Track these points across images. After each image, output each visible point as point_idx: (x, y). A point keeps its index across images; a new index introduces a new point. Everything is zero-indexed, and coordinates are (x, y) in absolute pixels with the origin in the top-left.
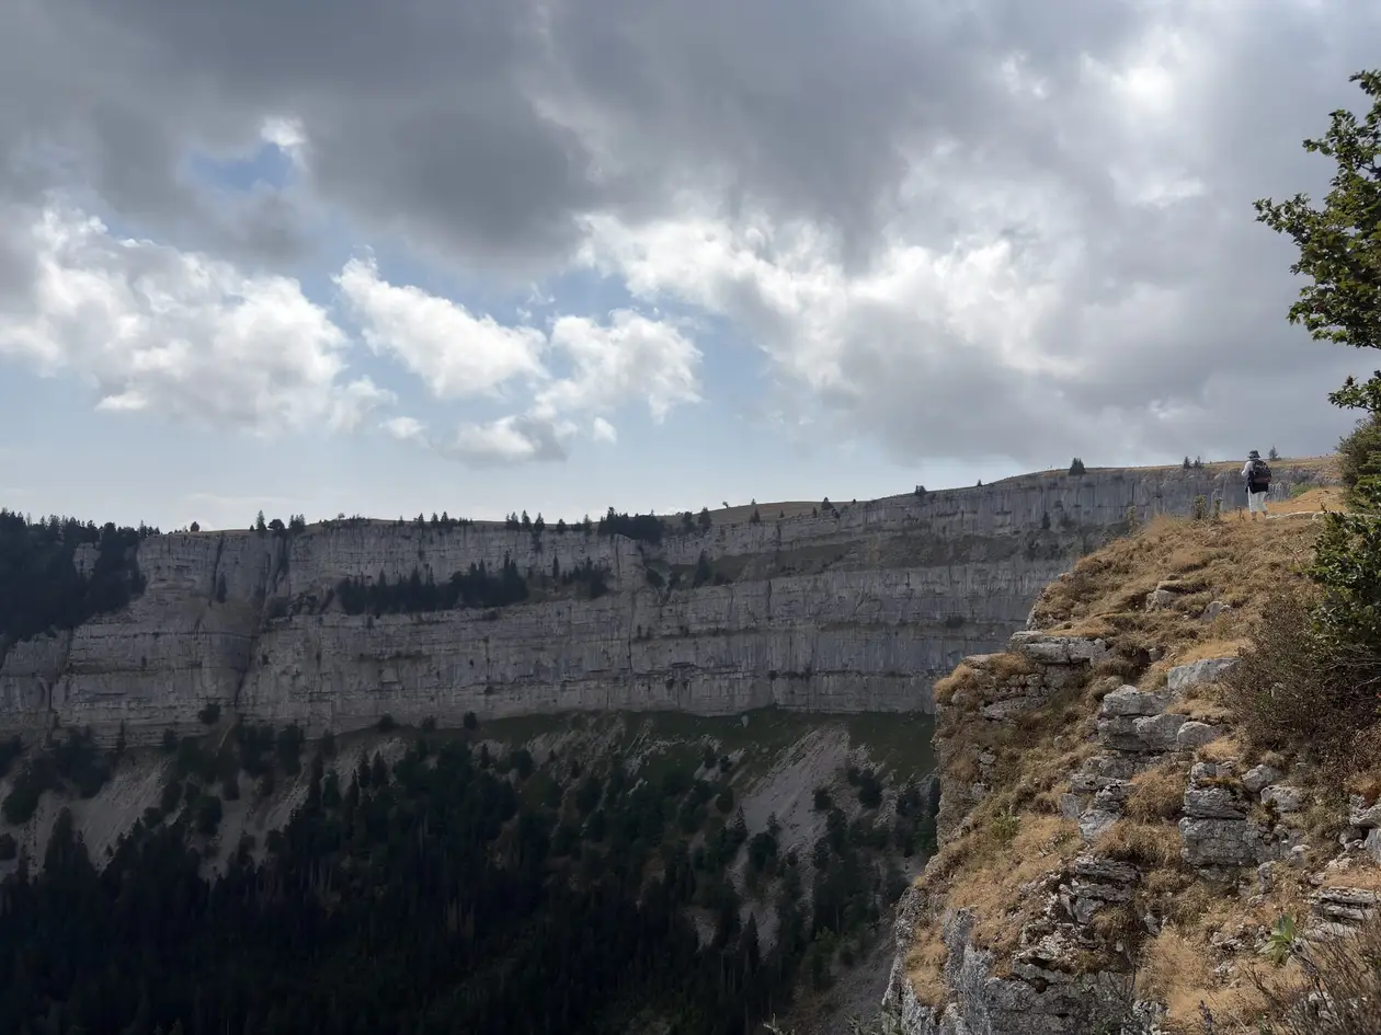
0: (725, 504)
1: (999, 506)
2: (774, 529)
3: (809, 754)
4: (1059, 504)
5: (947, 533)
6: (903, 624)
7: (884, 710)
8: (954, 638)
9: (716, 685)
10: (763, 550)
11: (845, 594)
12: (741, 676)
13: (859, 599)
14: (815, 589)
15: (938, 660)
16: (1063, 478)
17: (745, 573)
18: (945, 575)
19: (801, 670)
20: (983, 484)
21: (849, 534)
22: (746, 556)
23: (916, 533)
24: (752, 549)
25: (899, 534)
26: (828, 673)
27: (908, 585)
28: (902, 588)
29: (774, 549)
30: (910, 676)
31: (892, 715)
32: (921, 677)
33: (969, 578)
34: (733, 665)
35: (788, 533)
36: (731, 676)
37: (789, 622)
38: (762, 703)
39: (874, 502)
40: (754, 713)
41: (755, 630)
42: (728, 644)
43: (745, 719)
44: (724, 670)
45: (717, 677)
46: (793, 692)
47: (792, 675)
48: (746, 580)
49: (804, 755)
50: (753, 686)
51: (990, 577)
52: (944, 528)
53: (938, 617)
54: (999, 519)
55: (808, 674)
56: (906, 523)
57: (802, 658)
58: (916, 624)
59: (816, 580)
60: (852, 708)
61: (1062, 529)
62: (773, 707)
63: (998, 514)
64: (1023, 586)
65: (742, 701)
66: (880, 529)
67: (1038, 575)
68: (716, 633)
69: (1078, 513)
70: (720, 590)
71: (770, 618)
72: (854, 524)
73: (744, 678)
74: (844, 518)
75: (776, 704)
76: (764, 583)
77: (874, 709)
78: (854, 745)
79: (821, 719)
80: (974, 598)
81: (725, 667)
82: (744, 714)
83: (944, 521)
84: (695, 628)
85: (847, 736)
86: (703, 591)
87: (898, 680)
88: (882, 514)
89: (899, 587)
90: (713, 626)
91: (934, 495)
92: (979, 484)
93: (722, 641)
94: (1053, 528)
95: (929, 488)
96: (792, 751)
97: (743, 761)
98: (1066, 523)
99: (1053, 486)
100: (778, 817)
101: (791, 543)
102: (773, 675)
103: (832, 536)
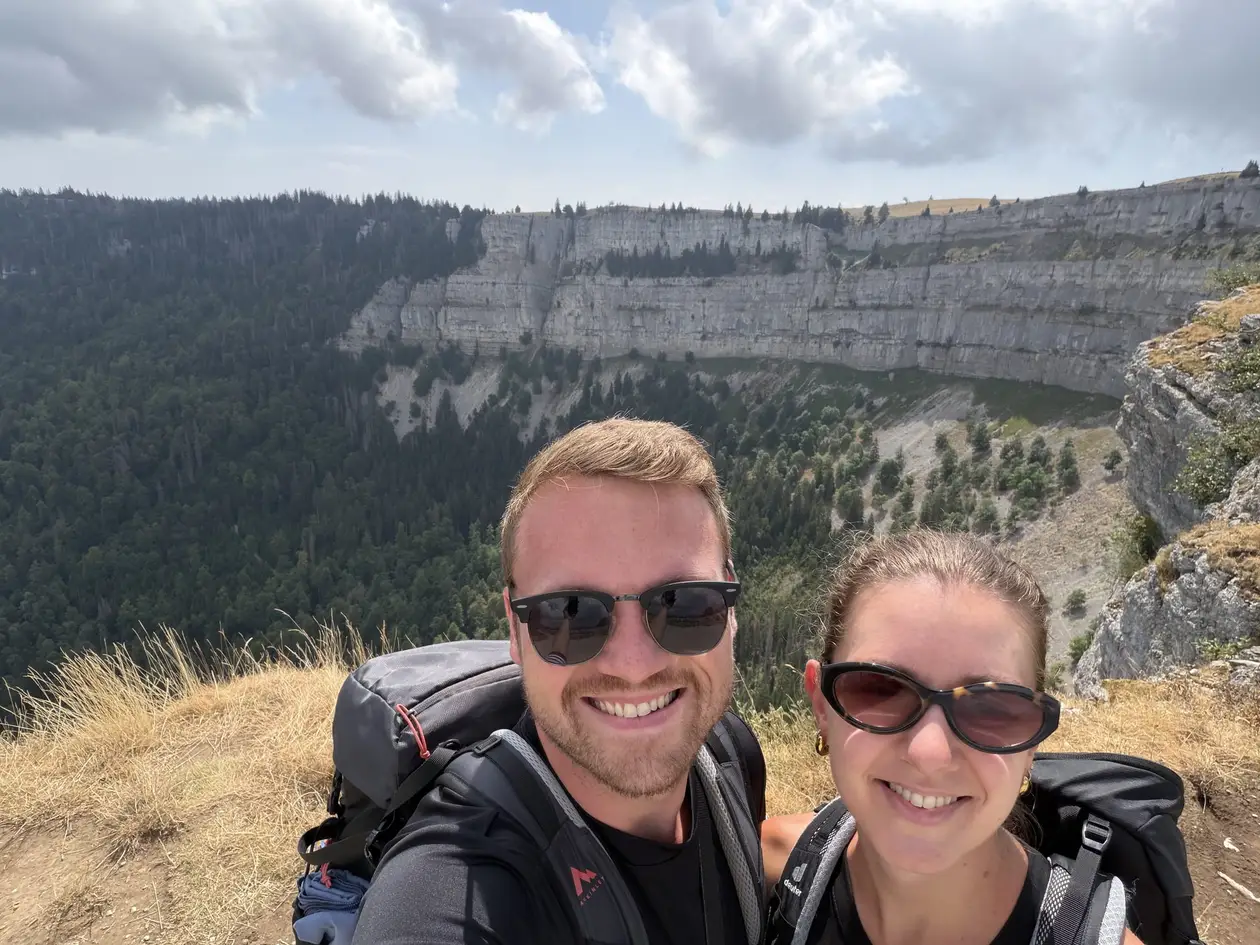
0: (905, 199)
1: (1157, 208)
2: (940, 222)
3: (938, 406)
4: (1220, 206)
5: (1100, 231)
6: (1040, 309)
7: (1007, 377)
8: (1082, 323)
9: (872, 348)
10: (928, 241)
11: (993, 281)
12: (893, 342)
13: (1005, 286)
14: (968, 275)
15: (1064, 342)
16: (1232, 180)
17: (909, 260)
18: (1088, 269)
19: (943, 341)
20: (1146, 185)
21: (1007, 229)
22: (912, 246)
23: (1071, 230)
24: (919, 239)
25: (1054, 230)
26: (966, 346)
27: (1051, 276)
28: (1045, 279)
29: (938, 239)
30: (1036, 353)
31: (1015, 383)
32: (1047, 354)
33: (1110, 274)
34: (889, 333)
35: (950, 229)
36: (886, 342)
37: (940, 302)
38: (908, 364)
39: (1036, 201)
40: (900, 372)
41: (910, 307)
42: (886, 317)
43: (891, 375)
44: (880, 337)
45: (874, 342)
46: (933, 358)
47: (936, 345)
48: (908, 266)
49: (934, 407)
50: (902, 351)
51: (1130, 272)
52: (1098, 226)
53: (1073, 305)
54: (1154, 220)
55: (949, 344)
56: (1062, 221)
57: (946, 331)
58: (1051, 310)
59: (969, 268)
60: (981, 374)
61: (1216, 230)
62: (916, 368)
63: (1154, 214)
64: (1161, 282)
65: (892, 359)
66: (1037, 225)
67: (1179, 272)
68: (877, 308)
69: (1238, 217)
70: (886, 273)
71: (924, 298)
72: (1013, 220)
73: (896, 344)
74: (1005, 217)
75: (918, 366)
76: (924, 269)
77: (999, 377)
78: (976, 402)
79: (952, 380)
80: (1111, 290)
81: (881, 334)
82: (891, 371)
83: (1098, 219)
84: (862, 302)
85: (972, 395)
86: (872, 273)
87: (1025, 355)
88: (1042, 212)
89: (1043, 278)
90: (876, 302)
91: (1096, 195)
92: (1143, 186)
93: (881, 315)
94: (1207, 229)
95: (1092, 189)
96: (925, 402)
97: (885, 406)
98: (1223, 224)
99: (1220, 188)
100: (904, 449)
101: (954, 236)
102: (920, 344)
103: (990, 230)
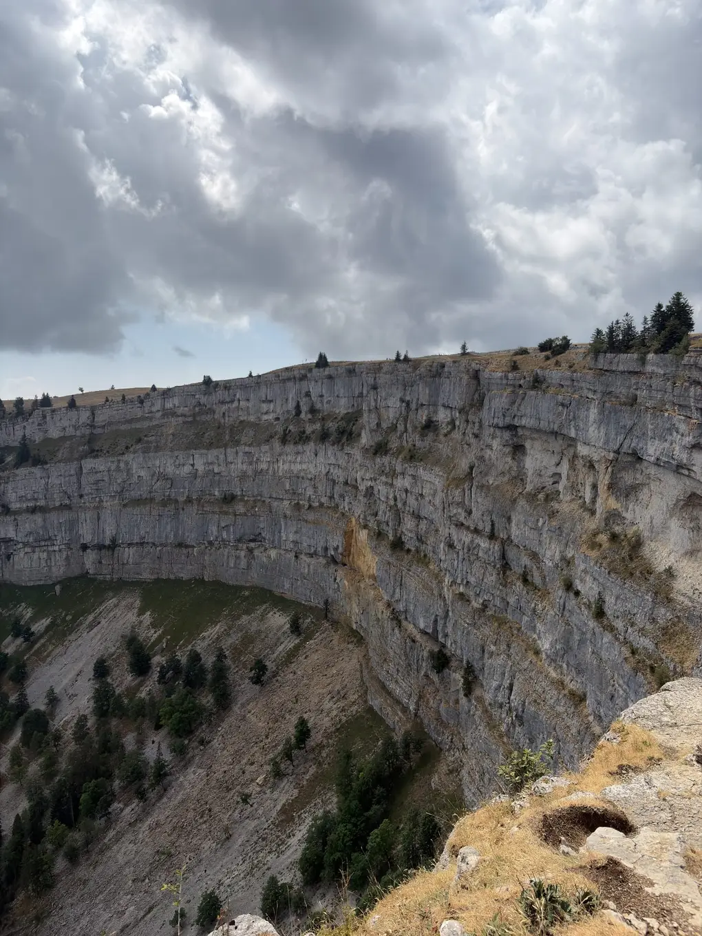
1: (264, 396)
2: (88, 414)
3: (103, 621)
4: (308, 394)
5: (227, 418)
6: (189, 501)
7: (172, 577)
8: (226, 513)
9: (36, 556)
10: (78, 433)
11: (142, 473)
12: (56, 548)
13: (156, 478)
14: (118, 469)
15: (215, 533)
16: (310, 370)
17: (60, 455)
18: (222, 457)
19: (107, 542)
20: (254, 375)
21: (151, 419)
22: (63, 439)
23: (204, 418)
24: (70, 431)
25: (190, 419)
26: (130, 545)
27: (193, 465)
28: (187, 469)
29: (88, 432)
30: (193, 547)
31: (178, 582)
32: (203, 547)
33: (240, 461)
34: (50, 538)
35: (101, 418)
36: (51, 549)
37: (97, 499)
38: (76, 571)
39: (169, 389)
40: (67, 583)
41: (68, 507)
42: (44, 520)
43: (58, 588)
44: (43, 543)
45: (37, 549)
46: (100, 562)
47: (100, 547)
48: (59, 461)
49: (99, 623)
50: (67, 558)
51: (255, 459)
52: (224, 414)
53: (216, 493)
54: (265, 407)
55: (113, 546)
56: (197, 409)
57: (109, 531)
58: (199, 500)
59: (119, 461)
60: (146, 576)
61: (310, 416)
62: (84, 576)
63: (264, 402)
64: (278, 467)
65: (59, 570)
66: (174, 414)
67: (289, 458)
68: (33, 510)
69: (322, 402)
70: (37, 471)
71: (81, 496)
72: (154, 409)
73: (60, 551)
74: (147, 404)
75: (87, 573)
76: (75, 465)
77: (164, 577)
78: (141, 612)
79: (120, 586)
80: (243, 477)
81: (42, 541)
82: (59, 582)
83: (225, 407)
84: (15, 506)
85: (138, 603)
86: (22, 471)
87: (184, 551)
88: (176, 401)
89: (185, 467)
90: (31, 504)
91: (217, 384)
92: (251, 375)
93: (38, 518)
94: (303, 416)
95: (215, 378)
96: (91, 618)
97: (48, 629)
98: (313, 411)
99: (303, 378)
100: (57, 690)
101: (103, 427)
102: (84, 547)
103: (138, 420)
